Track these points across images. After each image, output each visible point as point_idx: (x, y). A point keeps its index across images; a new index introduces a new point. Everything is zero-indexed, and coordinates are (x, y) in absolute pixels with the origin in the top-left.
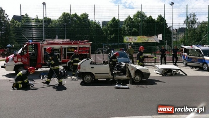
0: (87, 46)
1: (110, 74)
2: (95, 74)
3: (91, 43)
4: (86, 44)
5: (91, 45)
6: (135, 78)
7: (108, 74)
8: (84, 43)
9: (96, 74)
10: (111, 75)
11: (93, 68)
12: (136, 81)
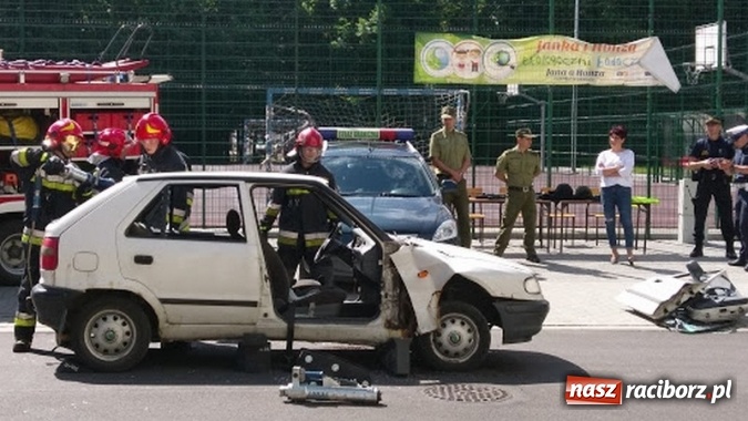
0: (129, 104)
1: (268, 306)
2: (164, 301)
3: (165, 78)
4: (125, 86)
5: (163, 93)
6: (437, 333)
7: (254, 304)
8: (113, 80)
9: (168, 306)
10: (272, 315)
11: (144, 260)
12: (446, 353)
